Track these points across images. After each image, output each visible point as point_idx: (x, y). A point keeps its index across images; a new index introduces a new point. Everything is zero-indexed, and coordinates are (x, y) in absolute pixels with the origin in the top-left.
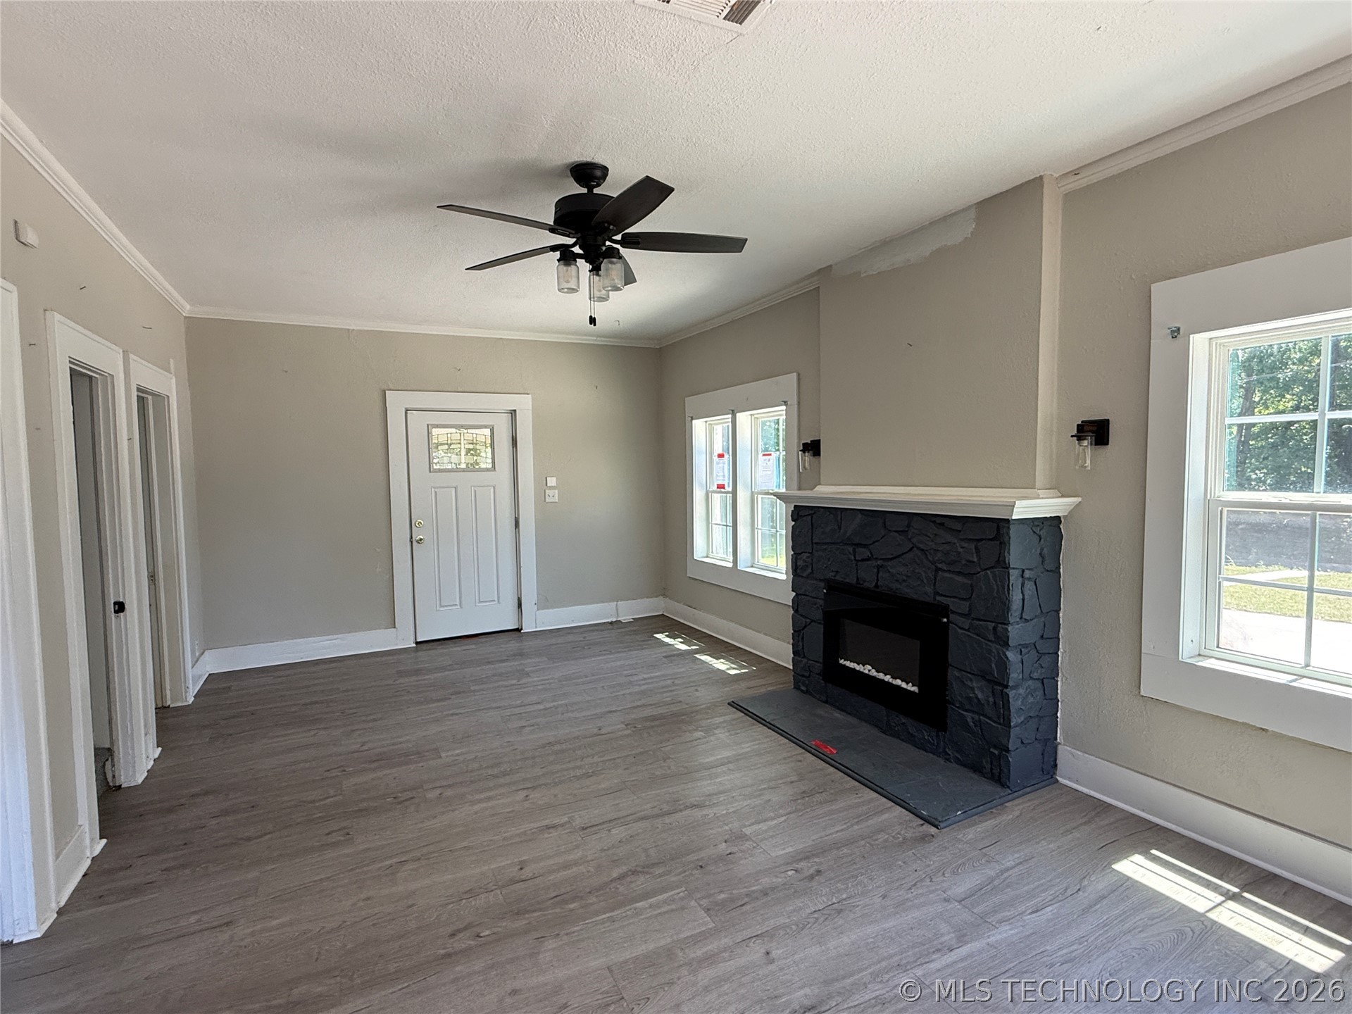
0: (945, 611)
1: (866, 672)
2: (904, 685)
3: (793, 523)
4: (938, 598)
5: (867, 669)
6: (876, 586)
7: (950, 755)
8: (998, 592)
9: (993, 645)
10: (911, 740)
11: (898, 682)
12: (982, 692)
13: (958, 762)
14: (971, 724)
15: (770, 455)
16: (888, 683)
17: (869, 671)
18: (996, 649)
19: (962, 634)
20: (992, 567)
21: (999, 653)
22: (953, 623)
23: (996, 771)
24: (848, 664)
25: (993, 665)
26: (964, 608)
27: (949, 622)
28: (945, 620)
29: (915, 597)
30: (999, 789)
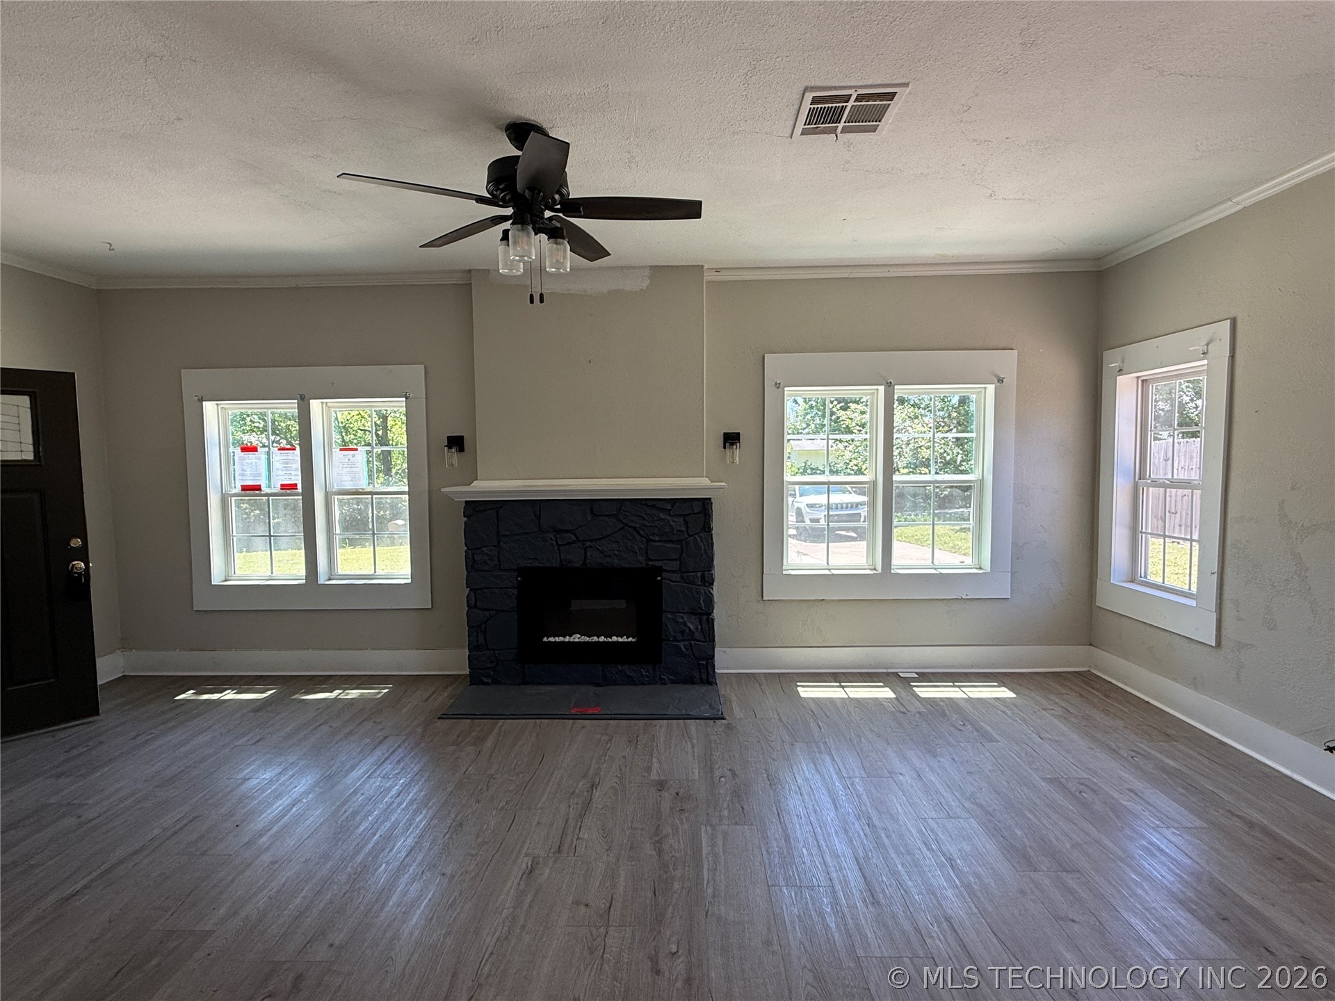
0: (659, 570)
1: (577, 640)
2: (620, 640)
3: (466, 519)
4: (650, 563)
5: (576, 638)
6: (584, 563)
7: (665, 679)
8: (705, 550)
9: (701, 588)
10: (631, 681)
11: (615, 639)
12: (692, 623)
13: (673, 682)
14: (684, 649)
15: (356, 450)
16: (604, 642)
17: (579, 638)
18: (704, 590)
19: (675, 585)
20: (699, 533)
21: (705, 592)
22: (665, 579)
23: (704, 677)
24: (552, 639)
25: (702, 602)
26: (675, 565)
27: (662, 579)
28: (659, 578)
29: (627, 566)
30: (710, 687)
